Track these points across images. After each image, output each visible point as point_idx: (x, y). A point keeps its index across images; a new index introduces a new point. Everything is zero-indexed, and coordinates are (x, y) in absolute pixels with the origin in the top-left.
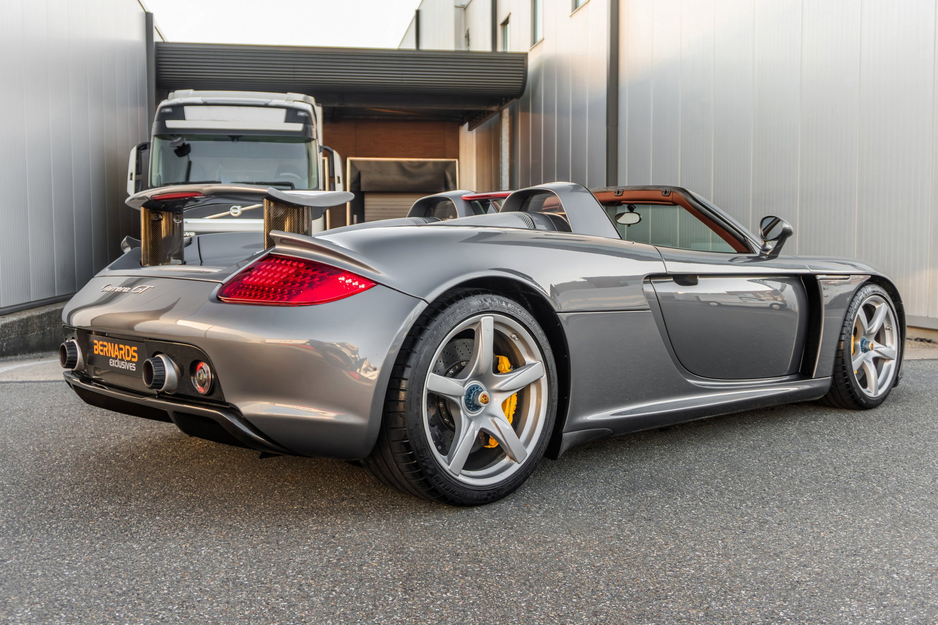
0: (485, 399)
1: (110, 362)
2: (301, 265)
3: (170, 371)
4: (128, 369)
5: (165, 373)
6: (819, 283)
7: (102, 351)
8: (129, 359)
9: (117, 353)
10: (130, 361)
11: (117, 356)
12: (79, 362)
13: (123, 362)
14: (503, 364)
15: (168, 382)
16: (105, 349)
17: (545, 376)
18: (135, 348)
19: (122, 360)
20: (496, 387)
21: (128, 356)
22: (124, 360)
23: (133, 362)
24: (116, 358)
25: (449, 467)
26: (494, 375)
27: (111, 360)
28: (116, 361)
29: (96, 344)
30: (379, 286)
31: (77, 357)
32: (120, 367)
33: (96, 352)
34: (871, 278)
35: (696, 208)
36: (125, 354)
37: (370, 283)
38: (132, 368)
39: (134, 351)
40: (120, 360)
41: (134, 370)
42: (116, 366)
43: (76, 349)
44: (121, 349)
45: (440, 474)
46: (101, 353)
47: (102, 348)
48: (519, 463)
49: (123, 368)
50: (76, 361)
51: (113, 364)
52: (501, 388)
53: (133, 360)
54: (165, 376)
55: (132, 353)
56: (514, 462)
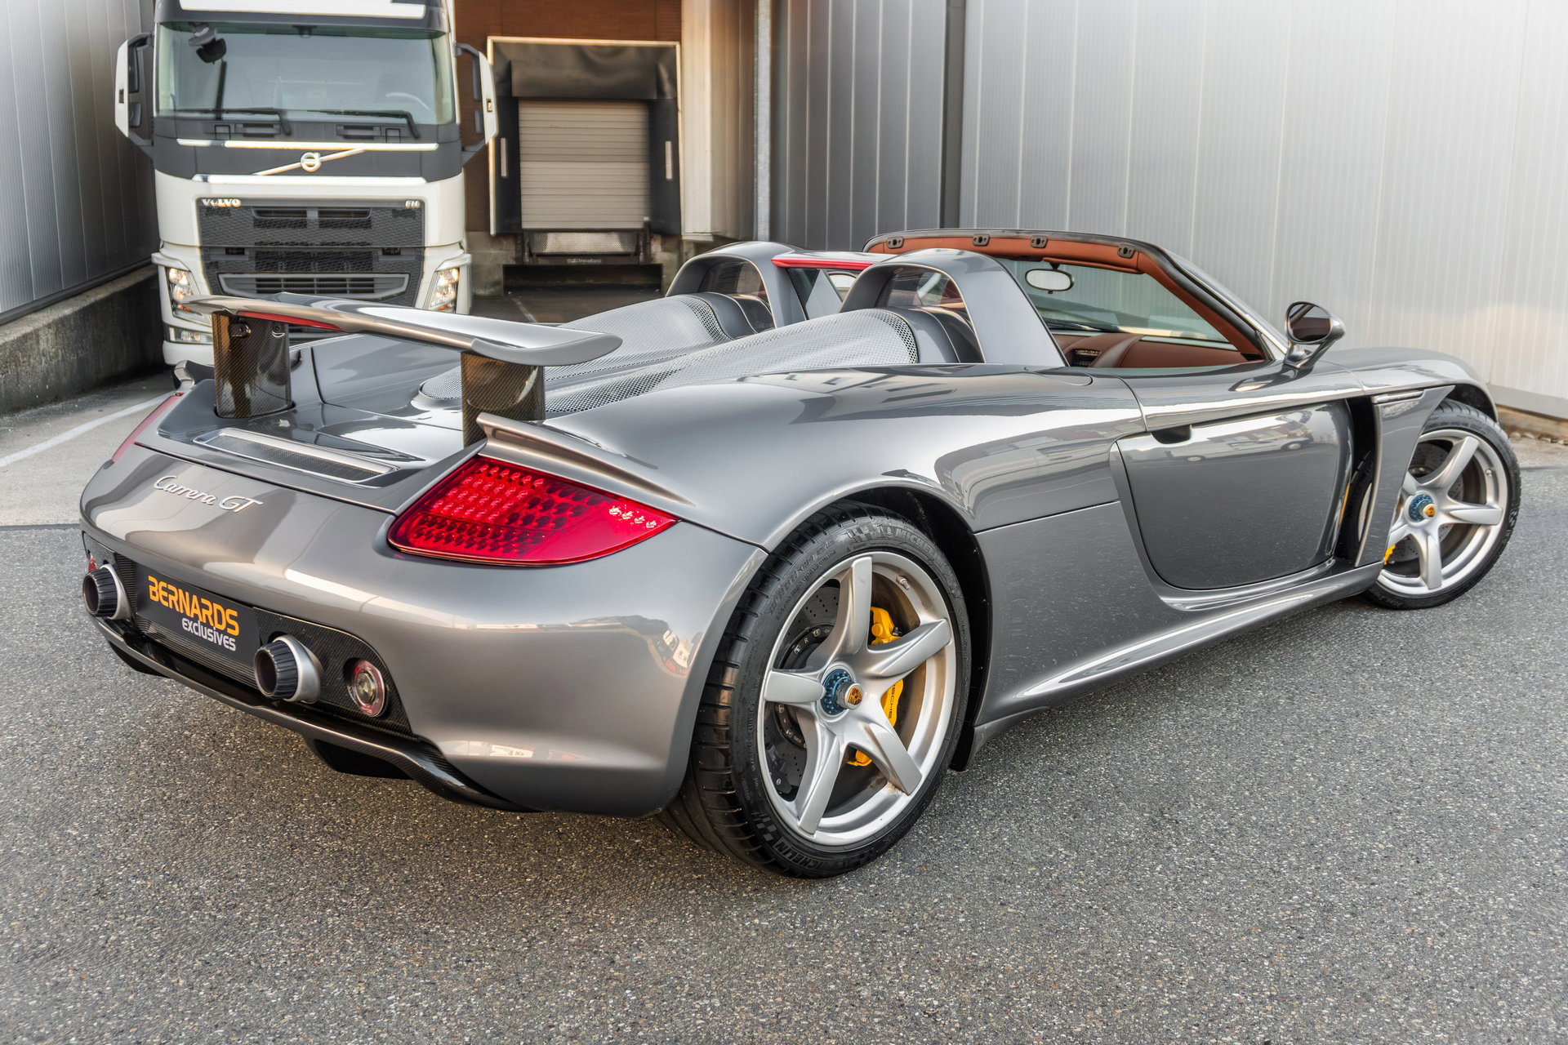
0: (856, 697)
1: (184, 624)
2: (539, 483)
3: (305, 666)
4: (220, 644)
5: (297, 673)
6: (1376, 410)
7: (166, 599)
8: (222, 627)
9: (198, 612)
10: (224, 632)
11: (196, 616)
12: (121, 606)
13: (209, 630)
14: (882, 625)
15: (303, 689)
16: (171, 597)
17: (952, 642)
18: (235, 614)
19: (207, 625)
20: (873, 670)
21: (220, 622)
22: (212, 628)
23: (230, 636)
24: (195, 619)
25: (799, 823)
26: (870, 651)
27: (184, 619)
28: (195, 624)
29: (153, 585)
30: (681, 524)
31: (116, 599)
32: (205, 637)
33: (155, 599)
34: (1454, 391)
35: (1178, 282)
36: (213, 616)
37: (669, 521)
38: (229, 645)
39: (232, 617)
40: (202, 623)
41: (234, 649)
42: (196, 633)
43: (114, 584)
44: (203, 606)
45: (786, 838)
46: (165, 603)
47: (165, 594)
48: (908, 795)
49: (211, 640)
50: (115, 606)
51: (190, 627)
52: (881, 673)
53: (230, 631)
54: (297, 678)
55: (226, 617)
56: (900, 792)
